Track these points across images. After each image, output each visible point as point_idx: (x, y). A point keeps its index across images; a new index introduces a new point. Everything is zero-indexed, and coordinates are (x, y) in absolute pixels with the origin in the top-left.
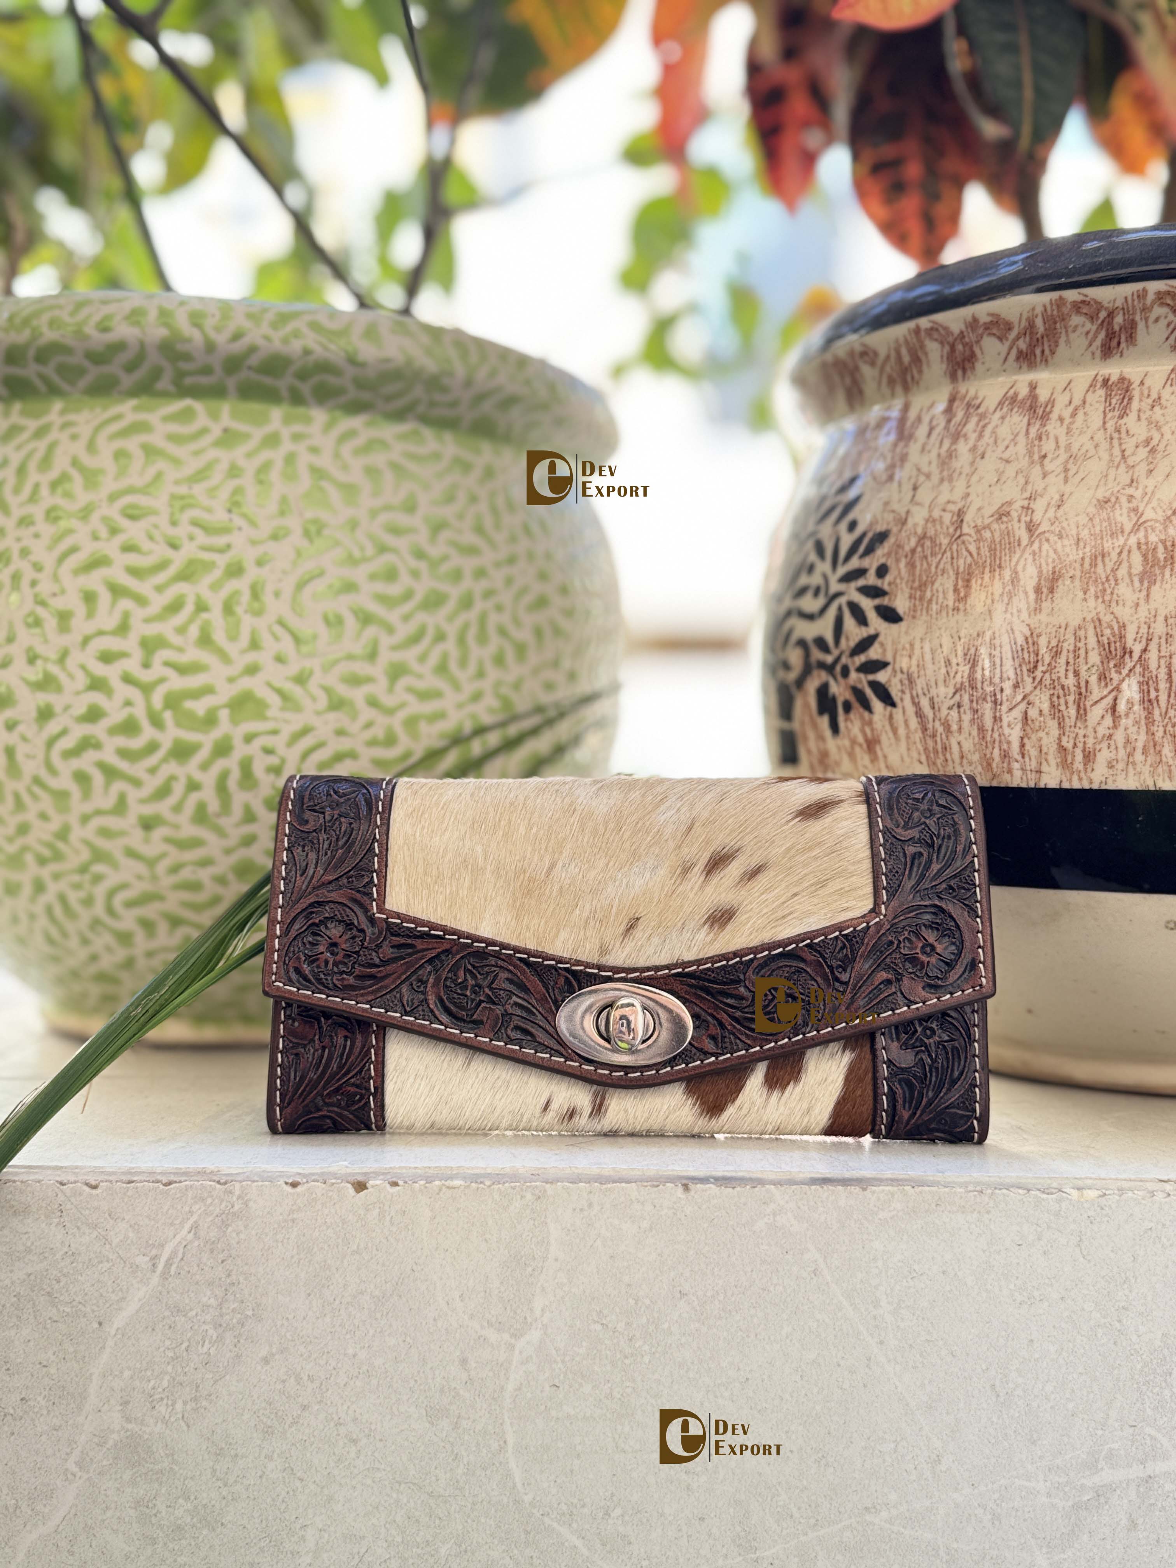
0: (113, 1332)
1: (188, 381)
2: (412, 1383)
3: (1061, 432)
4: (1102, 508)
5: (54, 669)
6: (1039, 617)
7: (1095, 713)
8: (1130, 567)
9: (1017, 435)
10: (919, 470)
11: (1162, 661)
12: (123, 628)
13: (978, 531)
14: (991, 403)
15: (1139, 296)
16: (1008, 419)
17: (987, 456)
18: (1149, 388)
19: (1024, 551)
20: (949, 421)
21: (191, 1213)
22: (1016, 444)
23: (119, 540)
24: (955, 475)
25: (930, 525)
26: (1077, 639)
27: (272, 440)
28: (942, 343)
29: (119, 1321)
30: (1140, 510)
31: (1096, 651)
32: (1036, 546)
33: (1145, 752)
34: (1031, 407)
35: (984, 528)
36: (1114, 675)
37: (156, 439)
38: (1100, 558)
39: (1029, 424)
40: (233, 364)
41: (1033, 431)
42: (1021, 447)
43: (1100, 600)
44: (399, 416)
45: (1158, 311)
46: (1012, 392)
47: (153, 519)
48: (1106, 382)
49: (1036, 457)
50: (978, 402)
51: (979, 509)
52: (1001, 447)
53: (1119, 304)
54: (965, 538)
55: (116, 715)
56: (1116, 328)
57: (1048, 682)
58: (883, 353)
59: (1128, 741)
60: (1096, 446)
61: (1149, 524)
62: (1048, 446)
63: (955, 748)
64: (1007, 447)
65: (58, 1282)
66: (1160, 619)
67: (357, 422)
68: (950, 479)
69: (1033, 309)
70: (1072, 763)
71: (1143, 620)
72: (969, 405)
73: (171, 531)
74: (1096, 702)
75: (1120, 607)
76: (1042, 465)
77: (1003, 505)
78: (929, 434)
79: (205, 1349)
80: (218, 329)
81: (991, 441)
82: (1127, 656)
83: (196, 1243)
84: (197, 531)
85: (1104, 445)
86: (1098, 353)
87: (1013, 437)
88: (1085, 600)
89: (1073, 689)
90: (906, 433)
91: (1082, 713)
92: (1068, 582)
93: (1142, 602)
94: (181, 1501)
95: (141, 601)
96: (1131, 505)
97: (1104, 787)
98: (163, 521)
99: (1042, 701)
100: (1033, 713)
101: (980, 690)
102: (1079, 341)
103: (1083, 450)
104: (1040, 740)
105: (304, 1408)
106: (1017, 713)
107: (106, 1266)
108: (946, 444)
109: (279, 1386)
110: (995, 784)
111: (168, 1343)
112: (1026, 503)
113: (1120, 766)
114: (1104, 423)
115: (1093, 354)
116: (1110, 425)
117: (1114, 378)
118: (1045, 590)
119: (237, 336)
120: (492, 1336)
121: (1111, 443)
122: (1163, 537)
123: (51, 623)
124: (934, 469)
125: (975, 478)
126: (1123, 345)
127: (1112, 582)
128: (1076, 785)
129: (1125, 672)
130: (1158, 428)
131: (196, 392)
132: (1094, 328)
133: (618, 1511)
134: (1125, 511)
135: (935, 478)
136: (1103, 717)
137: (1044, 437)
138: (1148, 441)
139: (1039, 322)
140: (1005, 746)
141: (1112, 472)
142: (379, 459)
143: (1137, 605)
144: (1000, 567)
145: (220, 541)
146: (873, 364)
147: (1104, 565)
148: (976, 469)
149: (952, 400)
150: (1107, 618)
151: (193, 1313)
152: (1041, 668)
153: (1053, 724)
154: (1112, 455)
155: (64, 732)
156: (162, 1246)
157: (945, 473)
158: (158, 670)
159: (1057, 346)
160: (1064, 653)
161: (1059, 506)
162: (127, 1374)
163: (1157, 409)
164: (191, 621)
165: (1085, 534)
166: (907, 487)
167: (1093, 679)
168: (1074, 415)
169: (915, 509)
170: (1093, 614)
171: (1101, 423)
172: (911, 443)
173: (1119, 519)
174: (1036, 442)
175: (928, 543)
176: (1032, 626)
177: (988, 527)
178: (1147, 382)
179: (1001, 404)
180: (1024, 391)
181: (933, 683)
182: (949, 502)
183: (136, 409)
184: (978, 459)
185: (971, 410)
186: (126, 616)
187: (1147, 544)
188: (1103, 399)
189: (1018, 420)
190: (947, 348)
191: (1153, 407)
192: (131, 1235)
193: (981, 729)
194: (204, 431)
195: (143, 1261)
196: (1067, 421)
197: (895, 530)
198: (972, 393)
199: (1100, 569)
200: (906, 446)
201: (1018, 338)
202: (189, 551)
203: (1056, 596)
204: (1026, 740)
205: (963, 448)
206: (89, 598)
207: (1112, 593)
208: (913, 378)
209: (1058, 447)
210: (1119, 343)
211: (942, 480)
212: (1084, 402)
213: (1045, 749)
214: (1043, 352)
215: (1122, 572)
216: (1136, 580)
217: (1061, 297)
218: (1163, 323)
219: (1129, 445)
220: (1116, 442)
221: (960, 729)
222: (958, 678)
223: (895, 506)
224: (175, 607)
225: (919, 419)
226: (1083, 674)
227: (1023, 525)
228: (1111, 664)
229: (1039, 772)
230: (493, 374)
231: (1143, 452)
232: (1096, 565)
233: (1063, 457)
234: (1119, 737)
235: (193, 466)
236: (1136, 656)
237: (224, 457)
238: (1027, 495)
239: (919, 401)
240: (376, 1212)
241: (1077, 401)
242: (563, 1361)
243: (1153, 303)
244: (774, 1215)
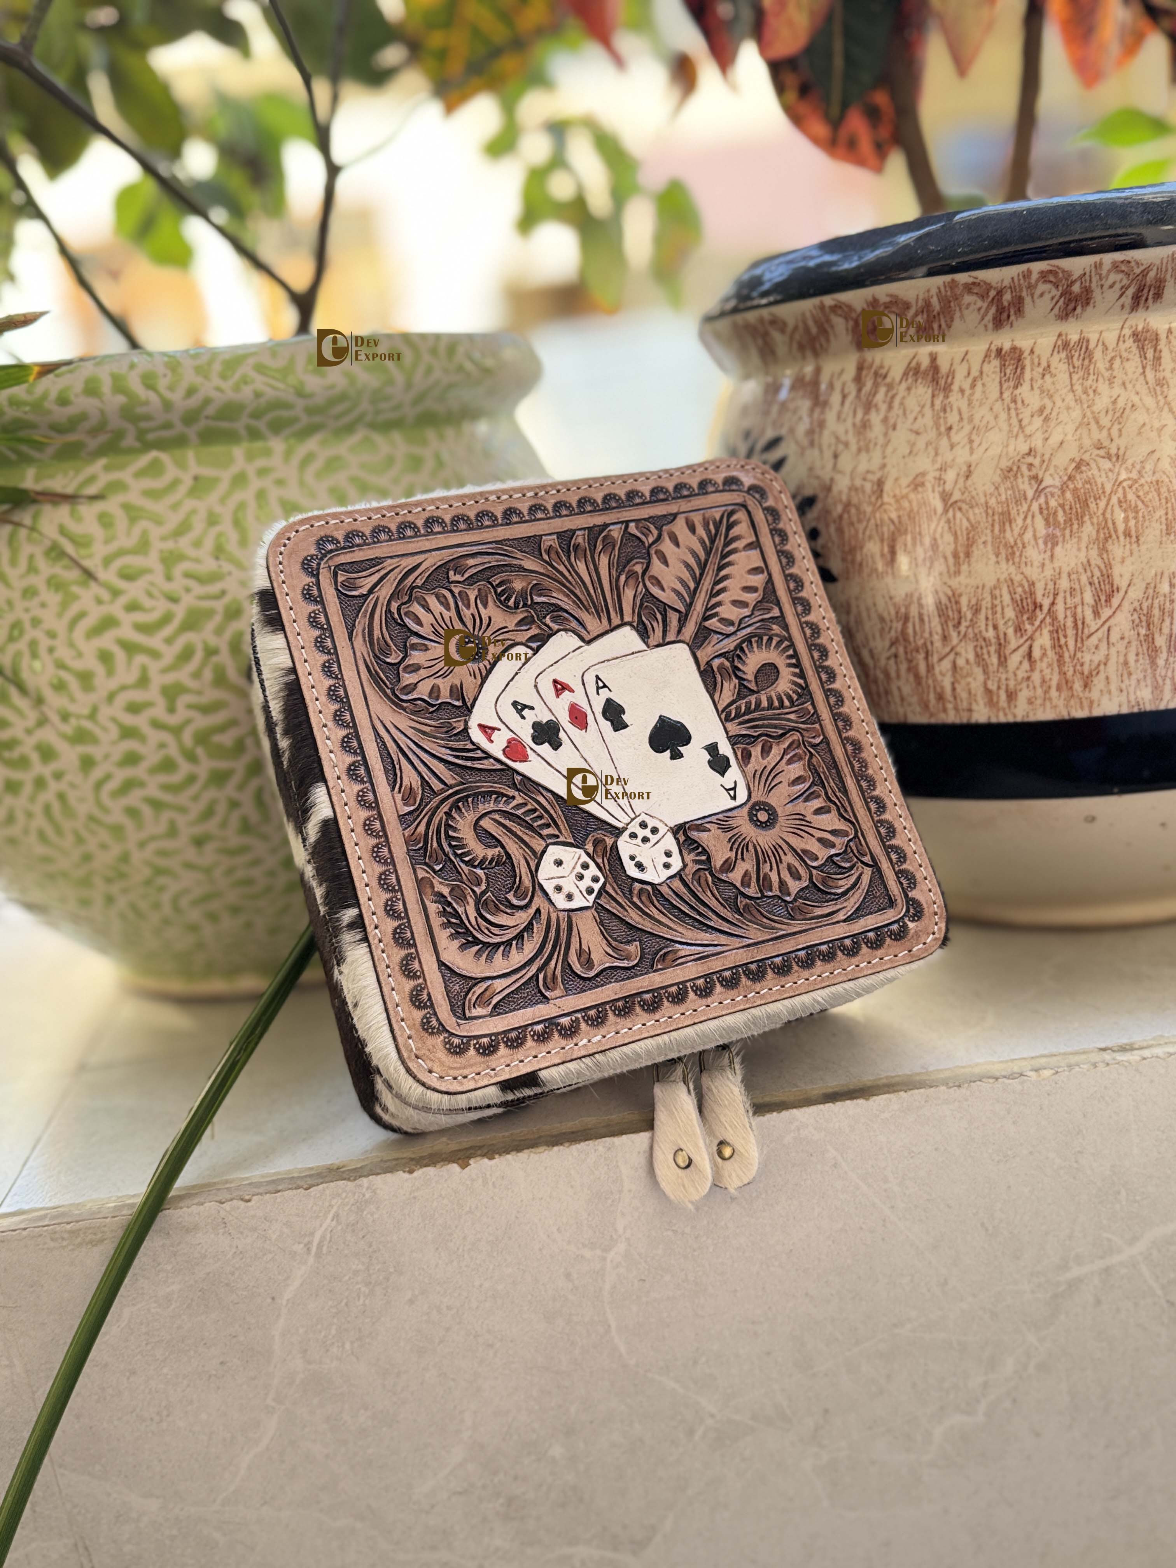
0: (284, 1303)
1: (151, 437)
2: (530, 1297)
3: (963, 404)
4: (1006, 478)
5: (87, 725)
6: (958, 579)
7: (1014, 660)
8: (1035, 531)
9: (923, 407)
10: (837, 438)
11: (1069, 613)
12: (143, 681)
13: (897, 501)
14: (896, 373)
15: (1024, 276)
16: (913, 391)
17: (899, 427)
18: (1039, 357)
19: (940, 520)
20: (859, 390)
21: (331, 1206)
22: (923, 416)
23: (123, 600)
24: (871, 446)
25: (853, 493)
26: (993, 597)
27: (240, 480)
28: (846, 318)
29: (288, 1294)
30: (1040, 476)
31: (1011, 608)
32: (950, 514)
33: (1059, 688)
34: (933, 380)
35: (902, 497)
36: (1028, 627)
37: (133, 497)
38: (1007, 524)
39: (933, 396)
40: (190, 418)
41: (938, 402)
42: (928, 419)
43: (1011, 562)
44: (349, 429)
45: (1042, 287)
46: (913, 364)
47: (148, 578)
48: (999, 351)
49: (943, 429)
50: (883, 371)
51: (897, 480)
52: (911, 418)
53: (1007, 283)
54: (886, 507)
55: (153, 757)
56: (1006, 304)
57: (971, 635)
58: (791, 323)
59: (1043, 681)
60: (996, 417)
61: (1048, 490)
62: (953, 418)
63: (896, 692)
64: (916, 419)
65: (233, 1274)
66: (1064, 576)
67: (312, 444)
68: (868, 450)
69: (928, 291)
70: (998, 702)
71: (1049, 577)
72: (876, 374)
73: (167, 587)
74: (1015, 650)
75: (1029, 567)
76: (949, 437)
77: (917, 476)
78: (843, 403)
79: (361, 1301)
80: (171, 388)
81: (901, 412)
82: (1038, 610)
83: (340, 1228)
84: (191, 583)
85: (1003, 416)
86: (990, 325)
87: (919, 409)
88: (998, 562)
89: (993, 641)
90: (822, 398)
91: (1003, 661)
92: (982, 546)
93: (1047, 562)
94: (362, 1411)
95: (155, 654)
96: (1031, 473)
97: (1026, 720)
98: (158, 577)
99: (967, 652)
100: (961, 662)
101: (913, 645)
102: (972, 316)
103: (984, 422)
104: (968, 684)
105: (448, 1329)
106: (946, 664)
107: (270, 1256)
108: (860, 415)
109: (425, 1318)
110: (933, 721)
111: (330, 1303)
112: (937, 474)
113: (1039, 702)
114: (1001, 393)
115: (986, 326)
116: (1007, 395)
117: (1007, 346)
118: (962, 555)
119: (191, 392)
120: (588, 1254)
121: (1009, 414)
122: (1061, 502)
123: (74, 684)
124: (852, 439)
125: (889, 449)
126: (1012, 318)
127: (1020, 545)
128: (1002, 719)
129: (1037, 623)
130: (1051, 397)
131: (161, 445)
132: (985, 305)
133: (704, 1359)
134: (1026, 479)
135: (854, 447)
136: (1021, 663)
137: (948, 409)
138: (1041, 410)
139: (935, 301)
140: (939, 689)
141: (1012, 441)
142: (340, 478)
143: (1043, 565)
144: (920, 534)
145: (214, 588)
146: (783, 331)
147: (1012, 530)
148: (889, 441)
149: (860, 368)
150: (1018, 578)
151: (347, 1278)
152: (964, 624)
153: (978, 672)
154: (1010, 425)
155: (108, 777)
156: (312, 1234)
157: (862, 443)
158: (182, 714)
159: (952, 321)
160: (983, 611)
161: (967, 477)
162: (301, 1331)
163: (1047, 377)
164: (203, 665)
165: (992, 502)
166: (828, 454)
167: (1010, 631)
168: (973, 386)
169: (838, 477)
170: (1005, 575)
171: (998, 394)
172: (827, 410)
173: (1021, 487)
174: (942, 414)
175: (853, 511)
176: (954, 587)
177: (905, 497)
178: (1037, 351)
179: (905, 374)
180: (925, 362)
181: (870, 637)
182: (868, 472)
183: (107, 468)
184: (890, 431)
185: (879, 380)
186: (144, 670)
187: (1048, 508)
188: (998, 370)
189: (923, 391)
190: (851, 323)
191: (1044, 375)
192: (286, 1230)
193: (917, 677)
194: (175, 484)
195: (299, 1248)
196: (968, 392)
197: (821, 495)
198: (877, 362)
199: (1008, 534)
200: (823, 412)
201: (916, 315)
202: (188, 601)
203: (973, 560)
204: (957, 685)
205: (875, 418)
206: (105, 657)
207: (1021, 556)
208: (821, 346)
209: (961, 419)
210: (1009, 316)
211: (859, 450)
212: (981, 373)
213: (973, 692)
214: (940, 326)
215: (1028, 536)
216: (1041, 542)
217: (953, 280)
218: (1047, 297)
219: (1026, 414)
220: (1013, 412)
221: (898, 676)
222: (893, 633)
223: (819, 472)
224: (186, 655)
225: (831, 386)
226: (1001, 627)
227: (937, 495)
228: (1025, 617)
229: (970, 710)
230: (429, 371)
231: (1038, 422)
232: (1005, 531)
233: (967, 428)
234: (1036, 677)
235: (173, 521)
236: (1046, 608)
237: (200, 506)
238: (938, 466)
239: (830, 367)
240: (480, 1181)
241: (975, 373)
242: (646, 1262)
243: (1037, 281)
244: (799, 1130)
